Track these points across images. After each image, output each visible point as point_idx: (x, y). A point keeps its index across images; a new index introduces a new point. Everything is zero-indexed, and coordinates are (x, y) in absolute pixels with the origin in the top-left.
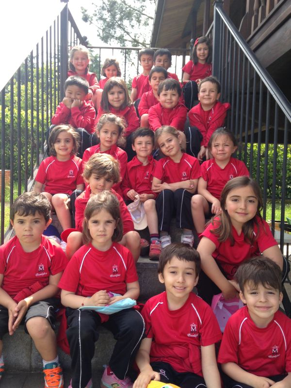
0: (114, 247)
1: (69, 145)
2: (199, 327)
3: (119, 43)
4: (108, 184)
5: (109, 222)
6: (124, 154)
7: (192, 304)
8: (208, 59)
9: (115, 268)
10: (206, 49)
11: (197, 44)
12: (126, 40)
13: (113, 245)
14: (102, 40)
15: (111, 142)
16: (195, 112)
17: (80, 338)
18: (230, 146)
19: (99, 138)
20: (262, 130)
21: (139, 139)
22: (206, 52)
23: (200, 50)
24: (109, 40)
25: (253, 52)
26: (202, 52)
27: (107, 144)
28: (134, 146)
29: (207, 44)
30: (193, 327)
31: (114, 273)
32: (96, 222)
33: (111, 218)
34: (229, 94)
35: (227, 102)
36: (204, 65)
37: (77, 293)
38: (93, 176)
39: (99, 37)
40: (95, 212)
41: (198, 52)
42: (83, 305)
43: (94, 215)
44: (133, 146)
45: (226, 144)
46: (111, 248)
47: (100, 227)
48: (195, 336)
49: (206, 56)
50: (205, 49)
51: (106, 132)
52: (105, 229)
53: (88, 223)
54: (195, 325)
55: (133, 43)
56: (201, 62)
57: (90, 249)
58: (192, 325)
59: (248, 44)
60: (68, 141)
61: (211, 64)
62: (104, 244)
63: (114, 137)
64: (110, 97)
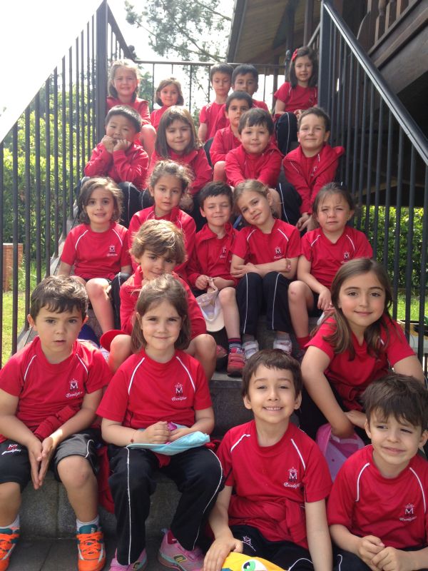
0: (178, 358)
1: (108, 208)
2: (302, 474)
3: (180, 56)
4: (169, 266)
5: (172, 319)
6: (190, 221)
7: (292, 440)
8: (312, 81)
9: (179, 388)
10: (309, 66)
11: (296, 57)
12: (191, 52)
13: (176, 354)
14: (156, 51)
15: (169, 203)
16: (293, 159)
17: (128, 489)
18: (345, 211)
19: (153, 198)
20: (392, 186)
21: (210, 200)
22: (309, 69)
23: (300, 66)
24: (165, 52)
25: (379, 70)
26: (303, 69)
27: (165, 208)
28: (203, 210)
29: (311, 58)
30: (293, 473)
31: (178, 395)
32: (153, 319)
33: (175, 314)
34: (343, 134)
35: (339, 145)
36: (306, 89)
37: (125, 423)
38: (147, 253)
39: (151, 46)
40: (152, 304)
41: (297, 70)
42: (132, 441)
43: (151, 309)
44: (201, 211)
45: (340, 207)
46: (174, 359)
47: (160, 327)
48: (295, 486)
49: (309, 76)
50: (307, 65)
51: (163, 189)
52: (166, 329)
53: (141, 320)
54: (295, 471)
55: (201, 56)
56: (302, 85)
57: (144, 359)
58: (291, 471)
59: (370, 58)
60: (106, 202)
61: (317, 88)
62: (164, 351)
63: (175, 197)
64: (170, 136)
